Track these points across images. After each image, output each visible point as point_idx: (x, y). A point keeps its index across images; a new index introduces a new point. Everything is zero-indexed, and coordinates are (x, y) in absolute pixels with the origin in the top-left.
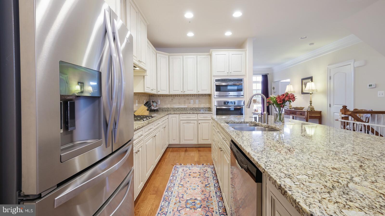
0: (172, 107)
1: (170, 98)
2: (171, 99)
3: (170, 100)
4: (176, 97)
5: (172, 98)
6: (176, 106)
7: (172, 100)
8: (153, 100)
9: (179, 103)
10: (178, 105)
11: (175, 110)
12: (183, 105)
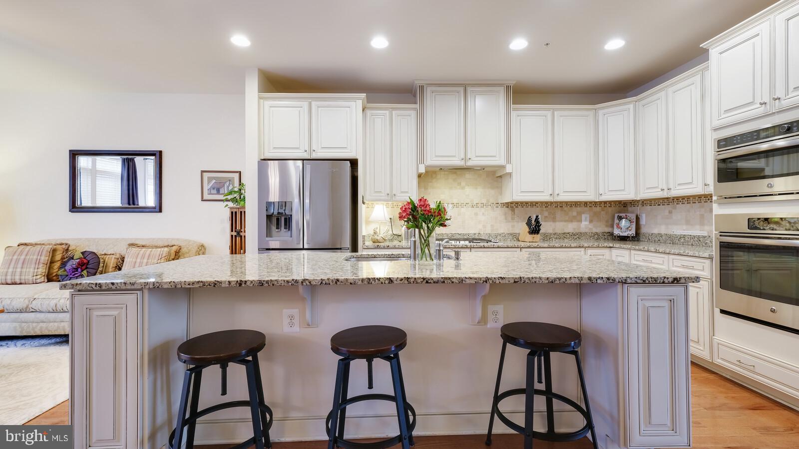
0: (670, 232)
1: (665, 210)
2: (668, 211)
3: (666, 214)
4: (680, 205)
5: (671, 209)
6: (678, 231)
7: (670, 212)
8: (620, 215)
9: (688, 222)
10: (684, 227)
11: (672, 240)
12: (698, 227)
